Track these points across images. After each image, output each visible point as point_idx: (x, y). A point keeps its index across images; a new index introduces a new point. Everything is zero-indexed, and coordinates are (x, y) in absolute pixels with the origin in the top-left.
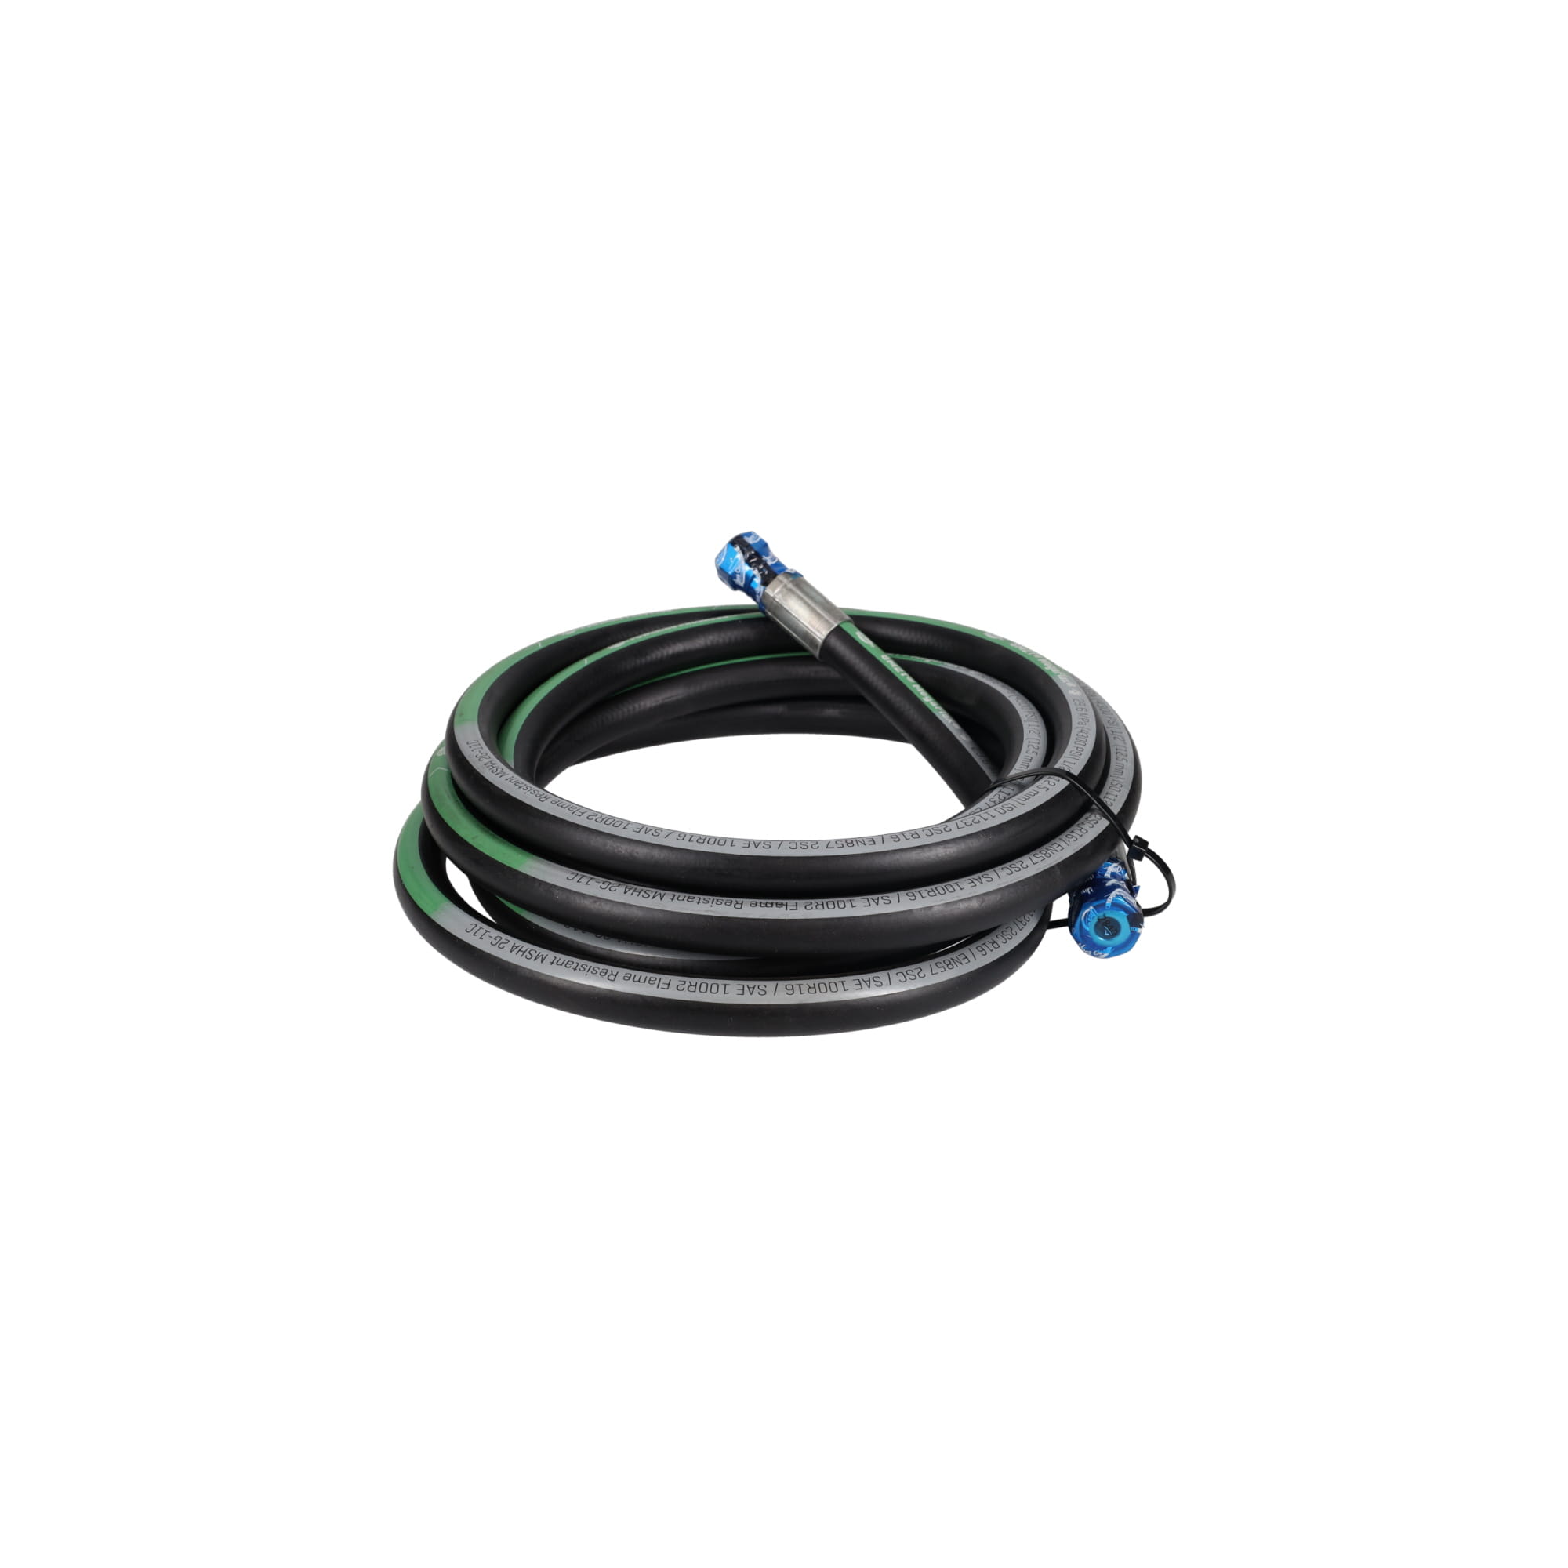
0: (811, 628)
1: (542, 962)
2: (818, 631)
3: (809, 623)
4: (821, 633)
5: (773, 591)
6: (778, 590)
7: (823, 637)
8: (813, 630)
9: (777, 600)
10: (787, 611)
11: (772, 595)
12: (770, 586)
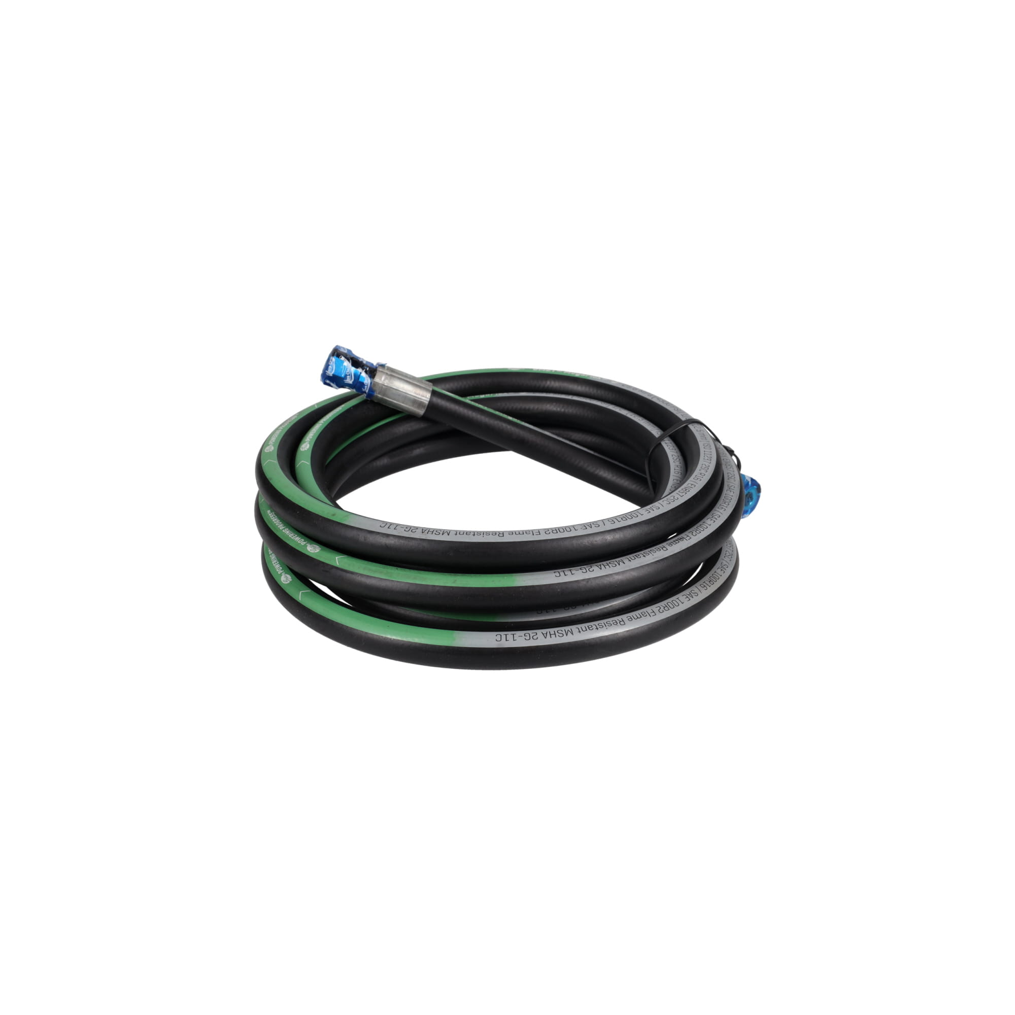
0: (418, 396)
1: (572, 634)
2: (423, 396)
3: (415, 393)
4: (426, 397)
5: (381, 380)
6: (383, 378)
7: (428, 400)
8: (420, 397)
9: (386, 384)
10: (396, 390)
11: (380, 382)
12: (376, 377)
